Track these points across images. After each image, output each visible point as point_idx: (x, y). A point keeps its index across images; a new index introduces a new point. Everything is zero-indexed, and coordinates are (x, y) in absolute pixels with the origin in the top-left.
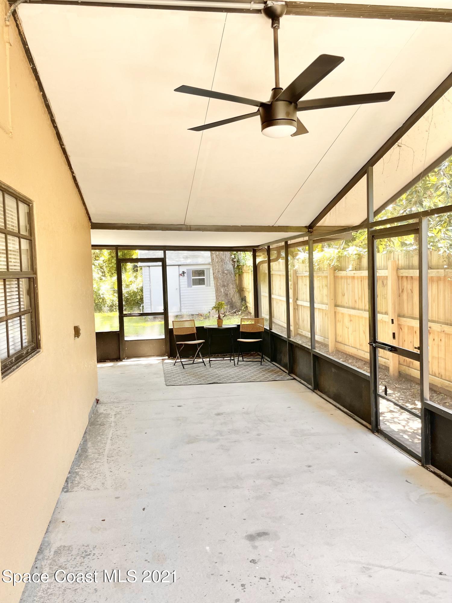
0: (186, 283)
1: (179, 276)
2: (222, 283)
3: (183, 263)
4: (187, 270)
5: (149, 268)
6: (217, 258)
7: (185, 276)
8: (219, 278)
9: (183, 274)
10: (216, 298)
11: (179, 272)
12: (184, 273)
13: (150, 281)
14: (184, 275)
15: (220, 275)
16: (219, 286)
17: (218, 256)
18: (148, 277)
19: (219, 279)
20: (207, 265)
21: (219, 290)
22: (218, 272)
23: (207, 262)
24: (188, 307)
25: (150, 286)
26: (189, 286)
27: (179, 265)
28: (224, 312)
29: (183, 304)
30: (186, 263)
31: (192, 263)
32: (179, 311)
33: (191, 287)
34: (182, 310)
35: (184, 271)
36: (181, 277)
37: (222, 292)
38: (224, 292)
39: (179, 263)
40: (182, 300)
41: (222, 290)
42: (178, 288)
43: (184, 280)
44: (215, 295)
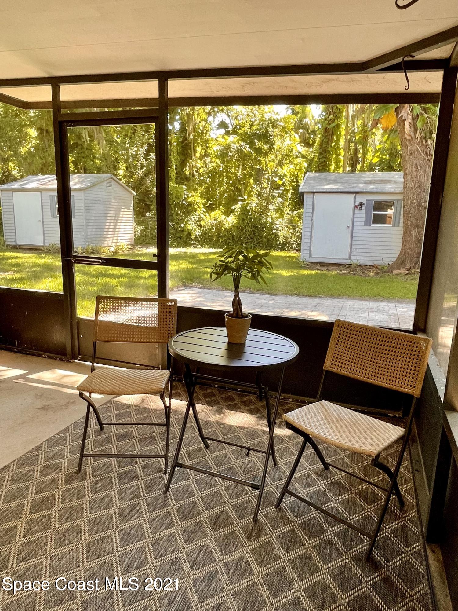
0: (363, 219)
1: (354, 210)
2: (414, 222)
3: (362, 190)
4: (367, 200)
5: (314, 195)
6: (413, 181)
7: (363, 209)
8: (411, 213)
9: (359, 207)
10: (403, 244)
11: (355, 202)
12: (361, 204)
13: (313, 213)
14: (361, 207)
15: (413, 209)
16: (409, 227)
17: (415, 179)
18: (311, 207)
19: (410, 215)
20: (399, 195)
21: (408, 232)
22: (412, 203)
23: (398, 190)
24: (361, 254)
25: (312, 220)
26: (367, 224)
27: (356, 193)
28: (410, 268)
29: (355, 249)
30: (366, 189)
31: (375, 190)
32: (348, 257)
33: (370, 225)
34: (352, 257)
35: (362, 202)
36: (357, 211)
37: (414, 236)
38: (416, 236)
39: (356, 190)
40: (354, 243)
41: (413, 233)
42: (350, 225)
43: (361, 215)
44: (401, 240)
